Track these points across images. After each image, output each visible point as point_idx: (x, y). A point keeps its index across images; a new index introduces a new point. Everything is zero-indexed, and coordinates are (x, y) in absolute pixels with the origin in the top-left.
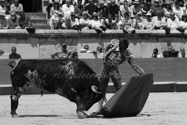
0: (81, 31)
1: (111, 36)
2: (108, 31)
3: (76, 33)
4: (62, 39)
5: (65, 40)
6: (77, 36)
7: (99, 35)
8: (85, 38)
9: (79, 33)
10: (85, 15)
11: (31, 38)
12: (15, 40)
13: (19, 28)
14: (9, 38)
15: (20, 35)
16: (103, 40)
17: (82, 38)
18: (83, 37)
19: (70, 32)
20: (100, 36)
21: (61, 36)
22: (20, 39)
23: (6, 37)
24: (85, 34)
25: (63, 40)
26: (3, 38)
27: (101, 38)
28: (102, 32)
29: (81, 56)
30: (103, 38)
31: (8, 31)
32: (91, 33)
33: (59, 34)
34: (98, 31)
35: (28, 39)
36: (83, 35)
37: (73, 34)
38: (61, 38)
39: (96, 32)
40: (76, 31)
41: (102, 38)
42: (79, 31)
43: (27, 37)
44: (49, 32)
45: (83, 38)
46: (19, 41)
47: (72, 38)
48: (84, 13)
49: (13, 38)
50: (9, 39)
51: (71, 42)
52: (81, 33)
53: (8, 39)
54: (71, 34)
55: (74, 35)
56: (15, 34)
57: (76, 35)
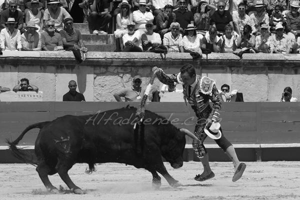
0: (165, 55)
1: (216, 64)
2: (212, 56)
3: (157, 58)
4: (133, 68)
5: (138, 71)
6: (160, 63)
7: (197, 62)
8: (173, 67)
9: (162, 58)
10: (174, 29)
11: (80, 67)
12: (53, 68)
13: (60, 50)
14: (43, 66)
15: (62, 61)
16: (203, 70)
17: (167, 68)
18: (170, 65)
19: (147, 57)
20: (199, 63)
21: (132, 63)
22: (62, 67)
23: (38, 65)
24: (172, 60)
25: (135, 70)
26: (33, 65)
27: (199, 68)
28: (201, 56)
29: (165, 97)
30: (203, 68)
31: (41, 55)
32: (183, 59)
33: (127, 60)
34: (196, 56)
35: (75, 67)
36: (170, 61)
37: (153, 60)
38: (132, 66)
39: (191, 57)
40: (158, 55)
41: (201, 68)
42: (163, 54)
43: (73, 64)
44: (111, 57)
45: (169, 68)
46: (59, 70)
47: (151, 66)
48: (173, 26)
49: (50, 65)
50: (42, 68)
51: (148, 73)
52: (165, 59)
53: (40, 67)
54: (149, 60)
55: (154, 62)
56: (53, 59)
57: (157, 61)
